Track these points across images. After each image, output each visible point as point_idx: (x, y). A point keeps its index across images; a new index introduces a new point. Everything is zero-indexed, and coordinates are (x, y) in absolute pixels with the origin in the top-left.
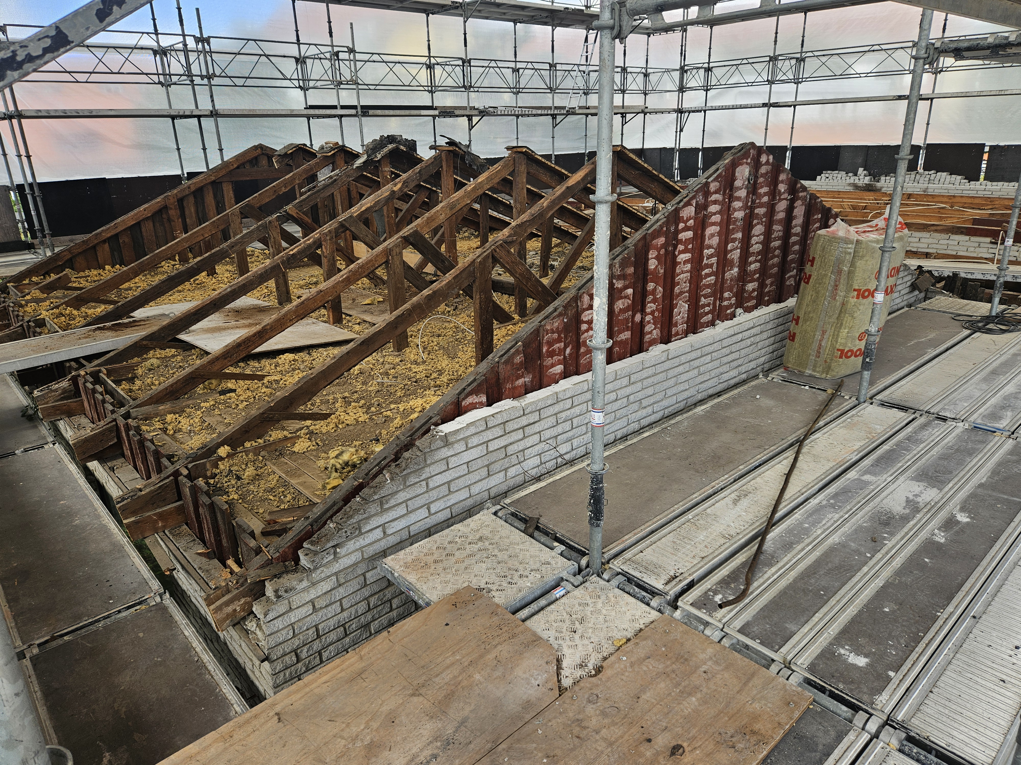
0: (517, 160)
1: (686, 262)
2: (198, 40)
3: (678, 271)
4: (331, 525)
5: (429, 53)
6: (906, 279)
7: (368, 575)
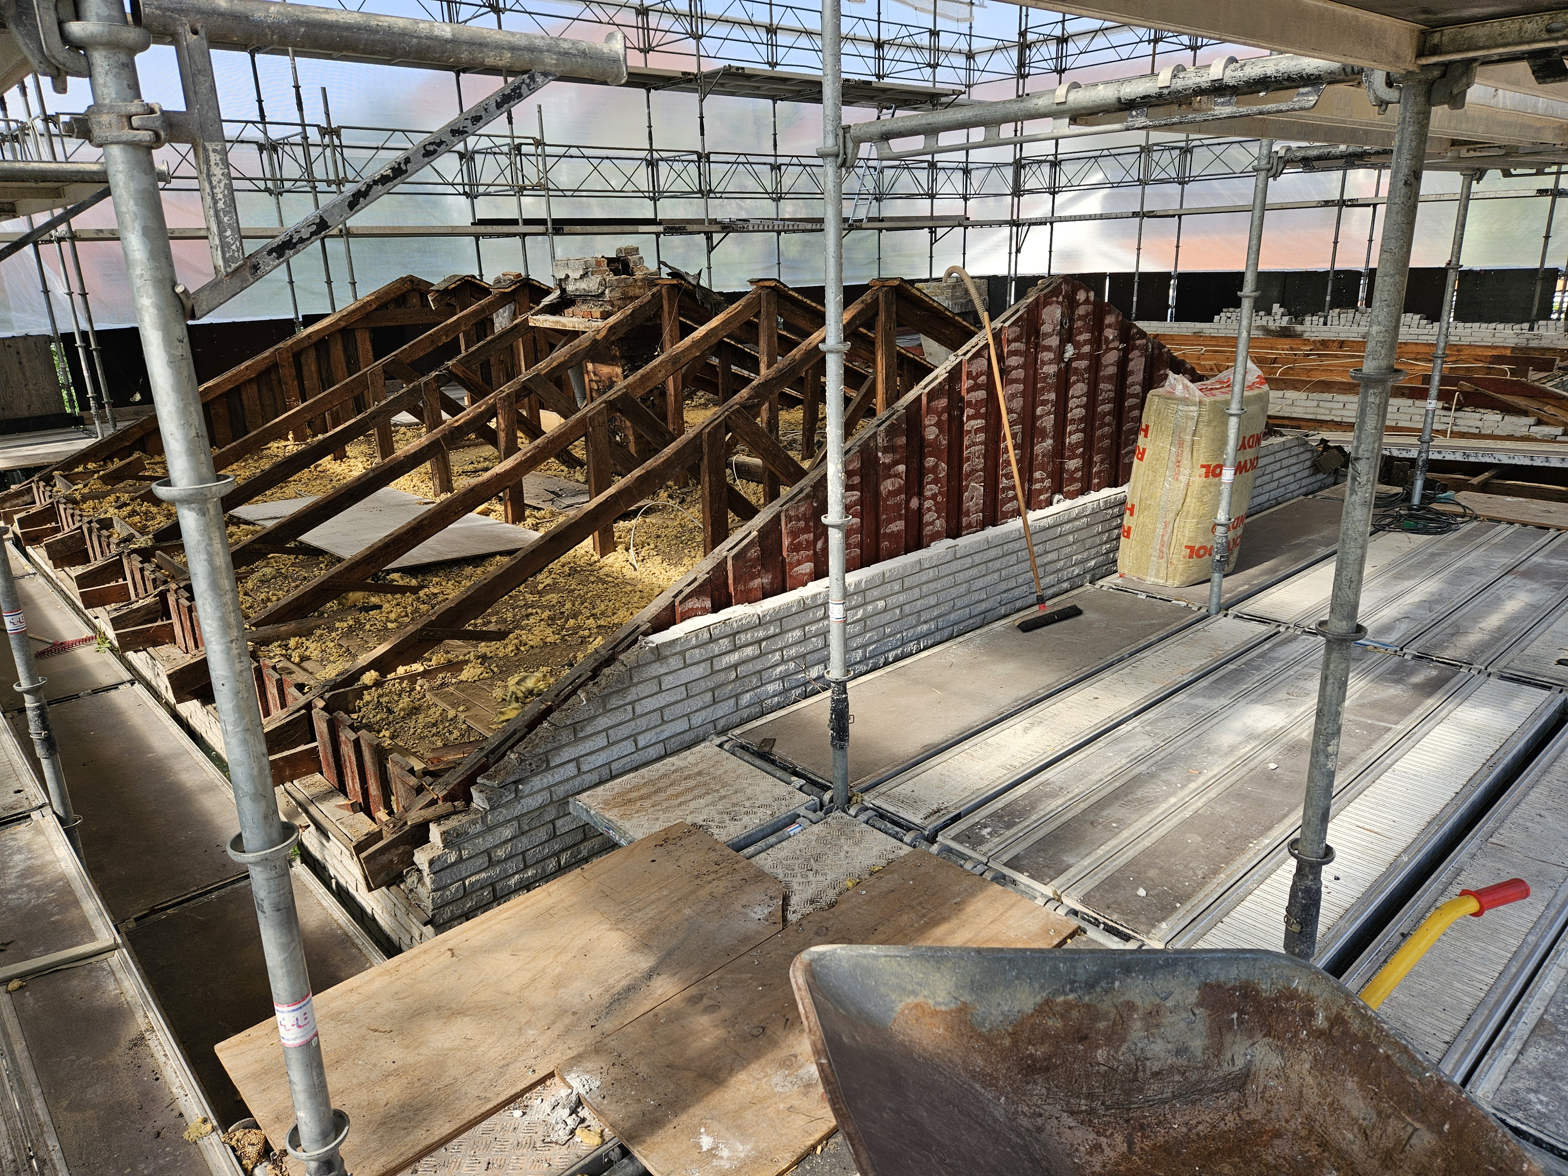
0: (763, 297)
1: (977, 431)
2: (324, 131)
3: (966, 442)
4: (512, 756)
5: (651, 144)
6: (1303, 457)
7: (559, 823)
